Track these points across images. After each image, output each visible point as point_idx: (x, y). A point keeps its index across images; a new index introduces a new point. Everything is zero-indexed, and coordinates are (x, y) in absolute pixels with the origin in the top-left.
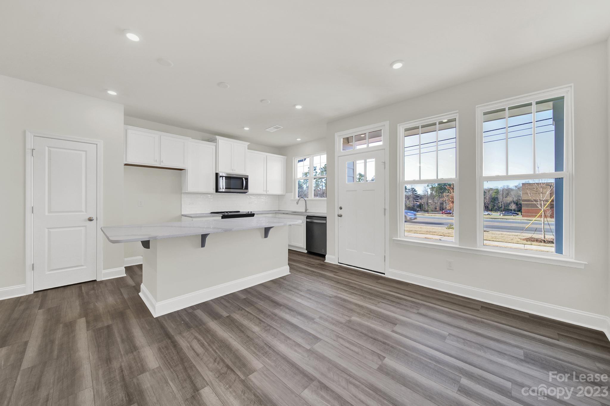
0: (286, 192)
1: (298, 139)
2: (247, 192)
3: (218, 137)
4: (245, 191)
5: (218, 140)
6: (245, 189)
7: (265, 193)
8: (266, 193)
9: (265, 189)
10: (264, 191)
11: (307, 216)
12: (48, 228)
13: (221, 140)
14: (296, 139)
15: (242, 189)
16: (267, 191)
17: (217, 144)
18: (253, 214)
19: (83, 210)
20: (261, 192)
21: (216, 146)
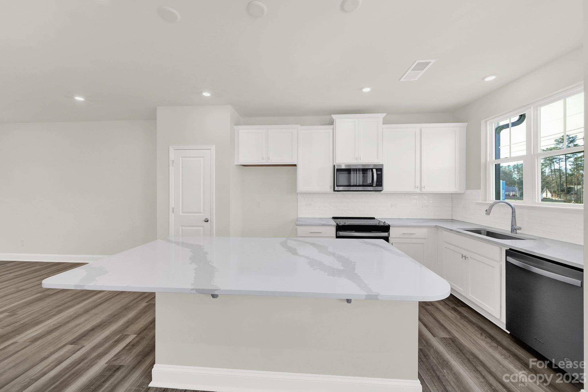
0: (467, 188)
1: (488, 79)
2: (381, 191)
3: (334, 116)
4: (379, 188)
5: (336, 120)
6: (377, 186)
7: (418, 191)
8: (421, 191)
9: (418, 184)
10: (415, 187)
11: (510, 249)
12: (182, 226)
13: (340, 120)
14: (483, 78)
15: (372, 186)
16: (423, 186)
17: (334, 127)
18: (387, 226)
19: (202, 212)
20: (410, 188)
21: (333, 129)
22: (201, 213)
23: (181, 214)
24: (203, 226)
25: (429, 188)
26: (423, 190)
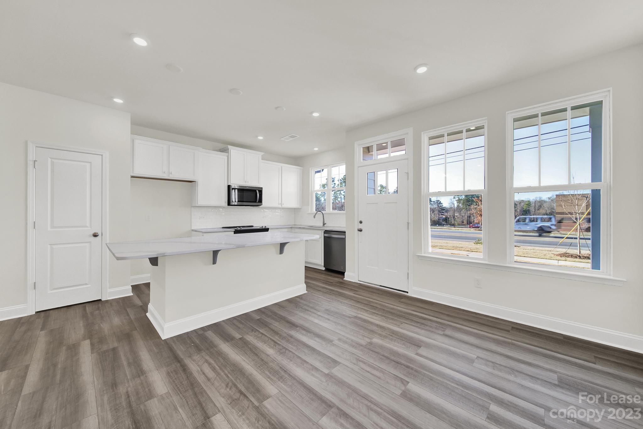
0: (303, 206)
1: (315, 149)
2: (260, 206)
3: (230, 147)
4: (259, 204)
5: (230, 150)
6: (259, 202)
8: (282, 206)
9: (280, 202)
10: (278, 204)
11: (325, 231)
12: (50, 245)
13: (233, 150)
14: (313, 148)
15: (255, 202)
16: (283, 203)
17: (229, 154)
18: (267, 229)
19: (87, 225)
20: (276, 205)
21: (228, 157)
22: (86, 227)
23: (49, 229)
24: (90, 242)
25: (285, 206)
26: (283, 206)
